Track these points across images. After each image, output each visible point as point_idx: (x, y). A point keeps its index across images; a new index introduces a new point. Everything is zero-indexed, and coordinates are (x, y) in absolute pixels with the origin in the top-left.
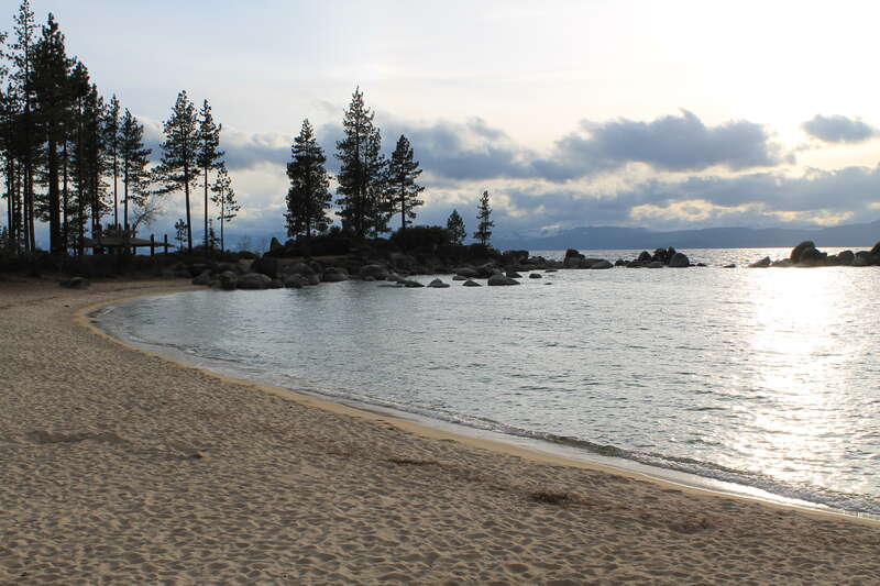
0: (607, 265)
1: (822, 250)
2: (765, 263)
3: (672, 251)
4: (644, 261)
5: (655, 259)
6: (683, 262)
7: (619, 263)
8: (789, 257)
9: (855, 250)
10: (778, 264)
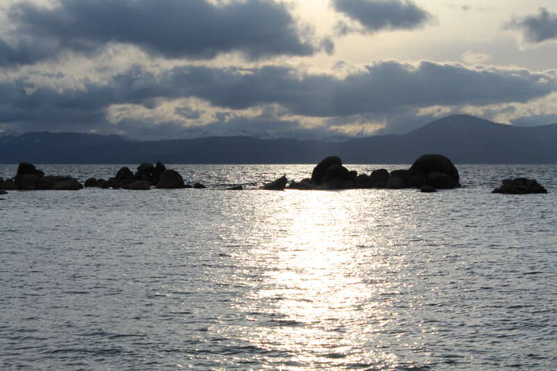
0: (73, 185)
2: (280, 184)
3: (161, 167)
4: (123, 181)
5: (138, 176)
6: (175, 182)
7: (91, 183)
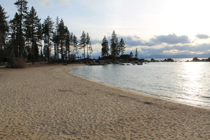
0: (158, 61)
1: (198, 59)
2: (188, 61)
4: (165, 61)
5: (167, 60)
6: (173, 61)
7: (161, 61)
8: (192, 60)
9: (205, 59)
10: (190, 61)
